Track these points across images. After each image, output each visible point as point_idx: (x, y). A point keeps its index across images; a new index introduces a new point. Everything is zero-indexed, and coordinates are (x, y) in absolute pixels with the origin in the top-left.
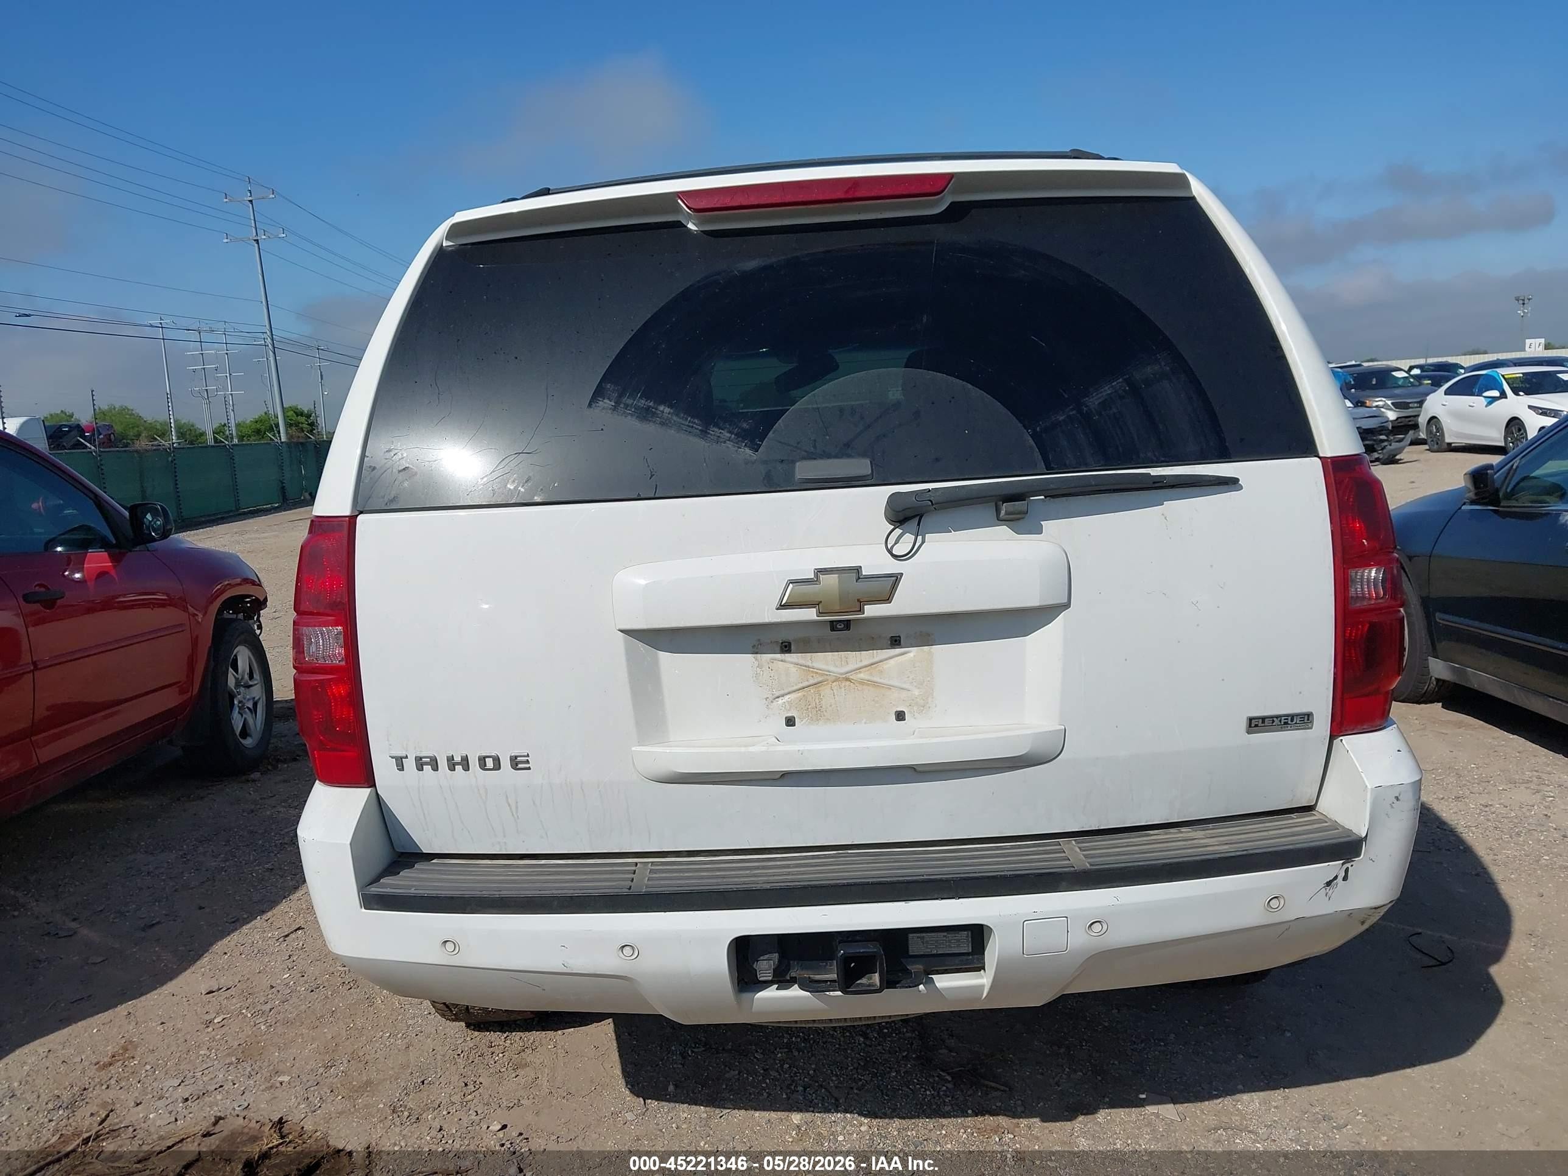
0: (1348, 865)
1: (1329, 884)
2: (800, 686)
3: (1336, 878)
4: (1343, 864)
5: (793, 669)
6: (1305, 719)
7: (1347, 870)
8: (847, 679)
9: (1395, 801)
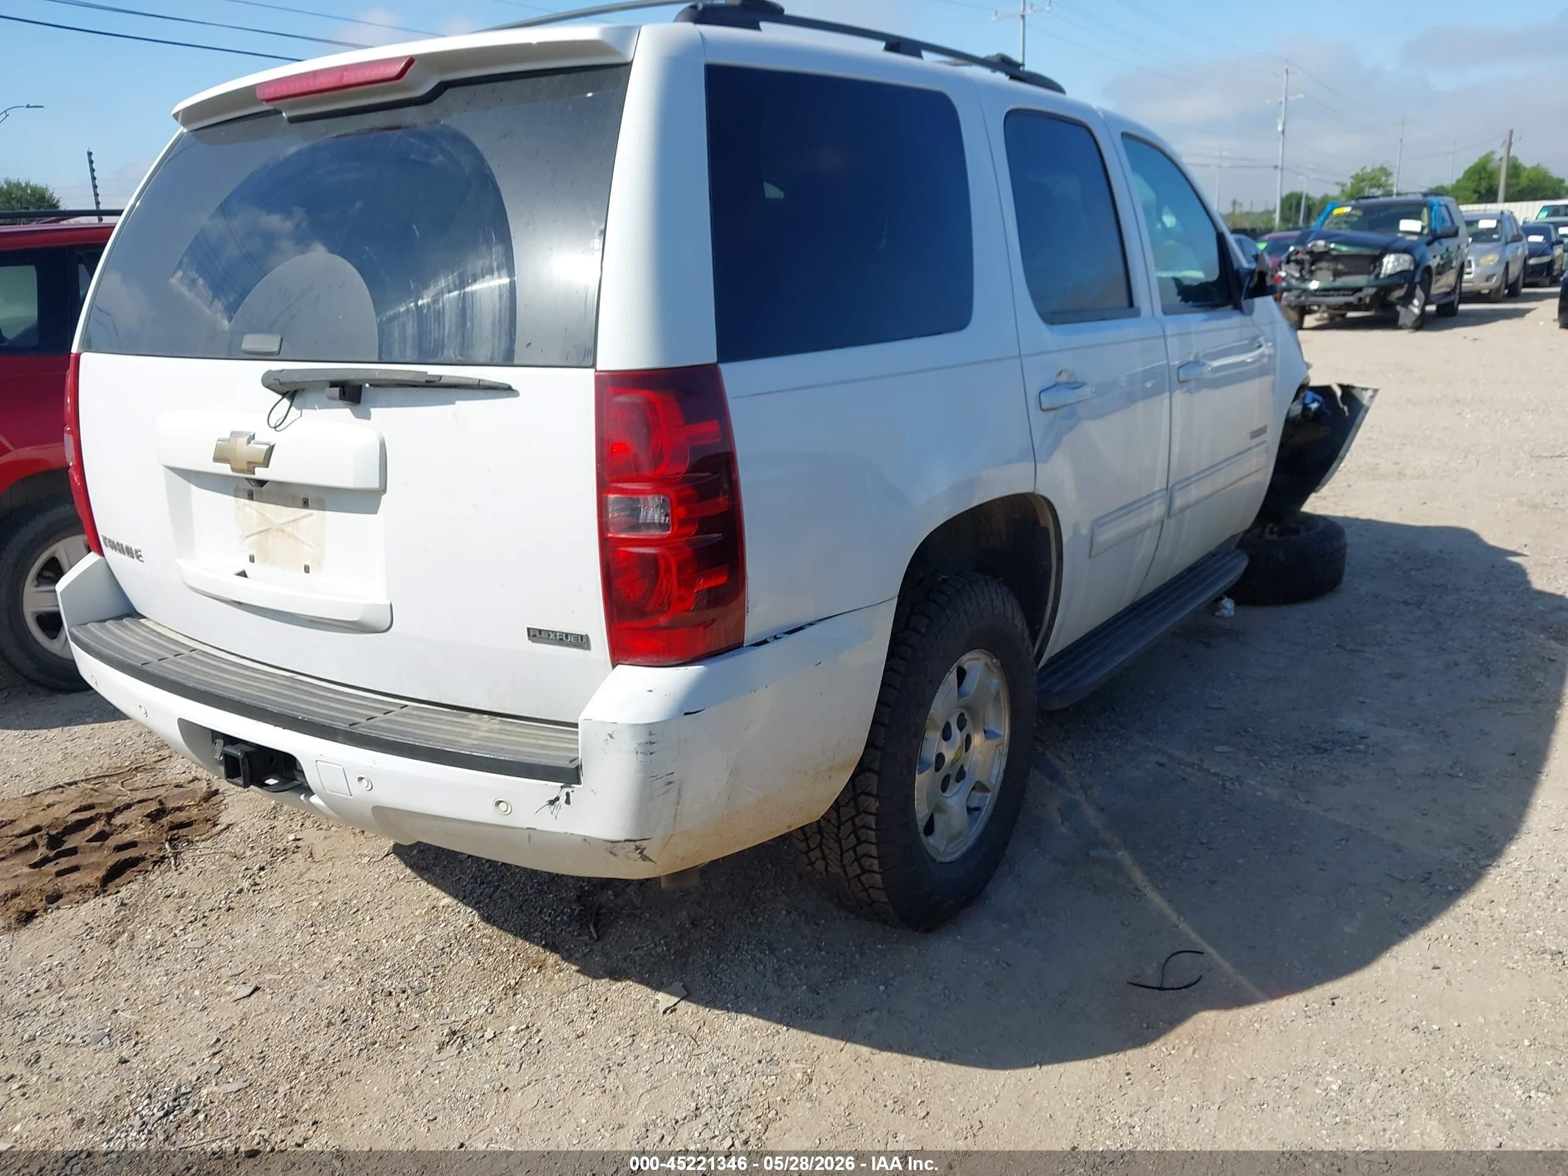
0: (569, 790)
1: (552, 803)
2: (260, 529)
3: (557, 799)
4: (562, 787)
5: (255, 514)
6: (581, 642)
7: (568, 794)
8: (283, 531)
9: (609, 738)
